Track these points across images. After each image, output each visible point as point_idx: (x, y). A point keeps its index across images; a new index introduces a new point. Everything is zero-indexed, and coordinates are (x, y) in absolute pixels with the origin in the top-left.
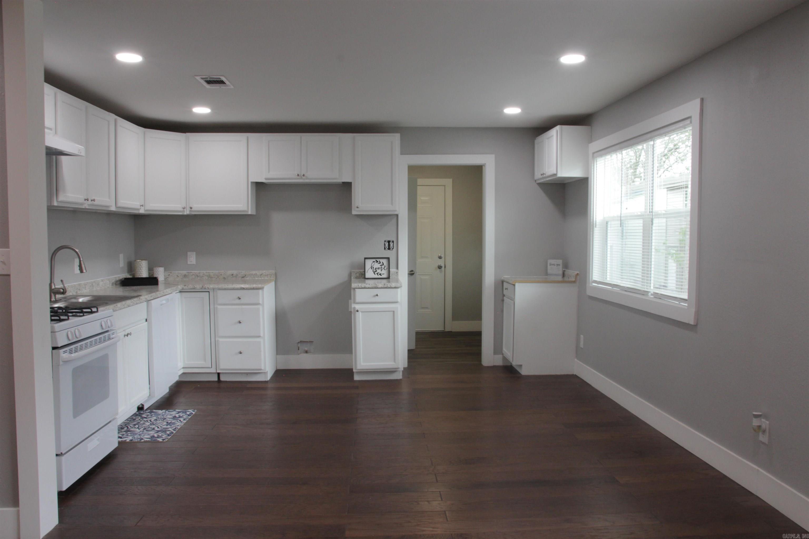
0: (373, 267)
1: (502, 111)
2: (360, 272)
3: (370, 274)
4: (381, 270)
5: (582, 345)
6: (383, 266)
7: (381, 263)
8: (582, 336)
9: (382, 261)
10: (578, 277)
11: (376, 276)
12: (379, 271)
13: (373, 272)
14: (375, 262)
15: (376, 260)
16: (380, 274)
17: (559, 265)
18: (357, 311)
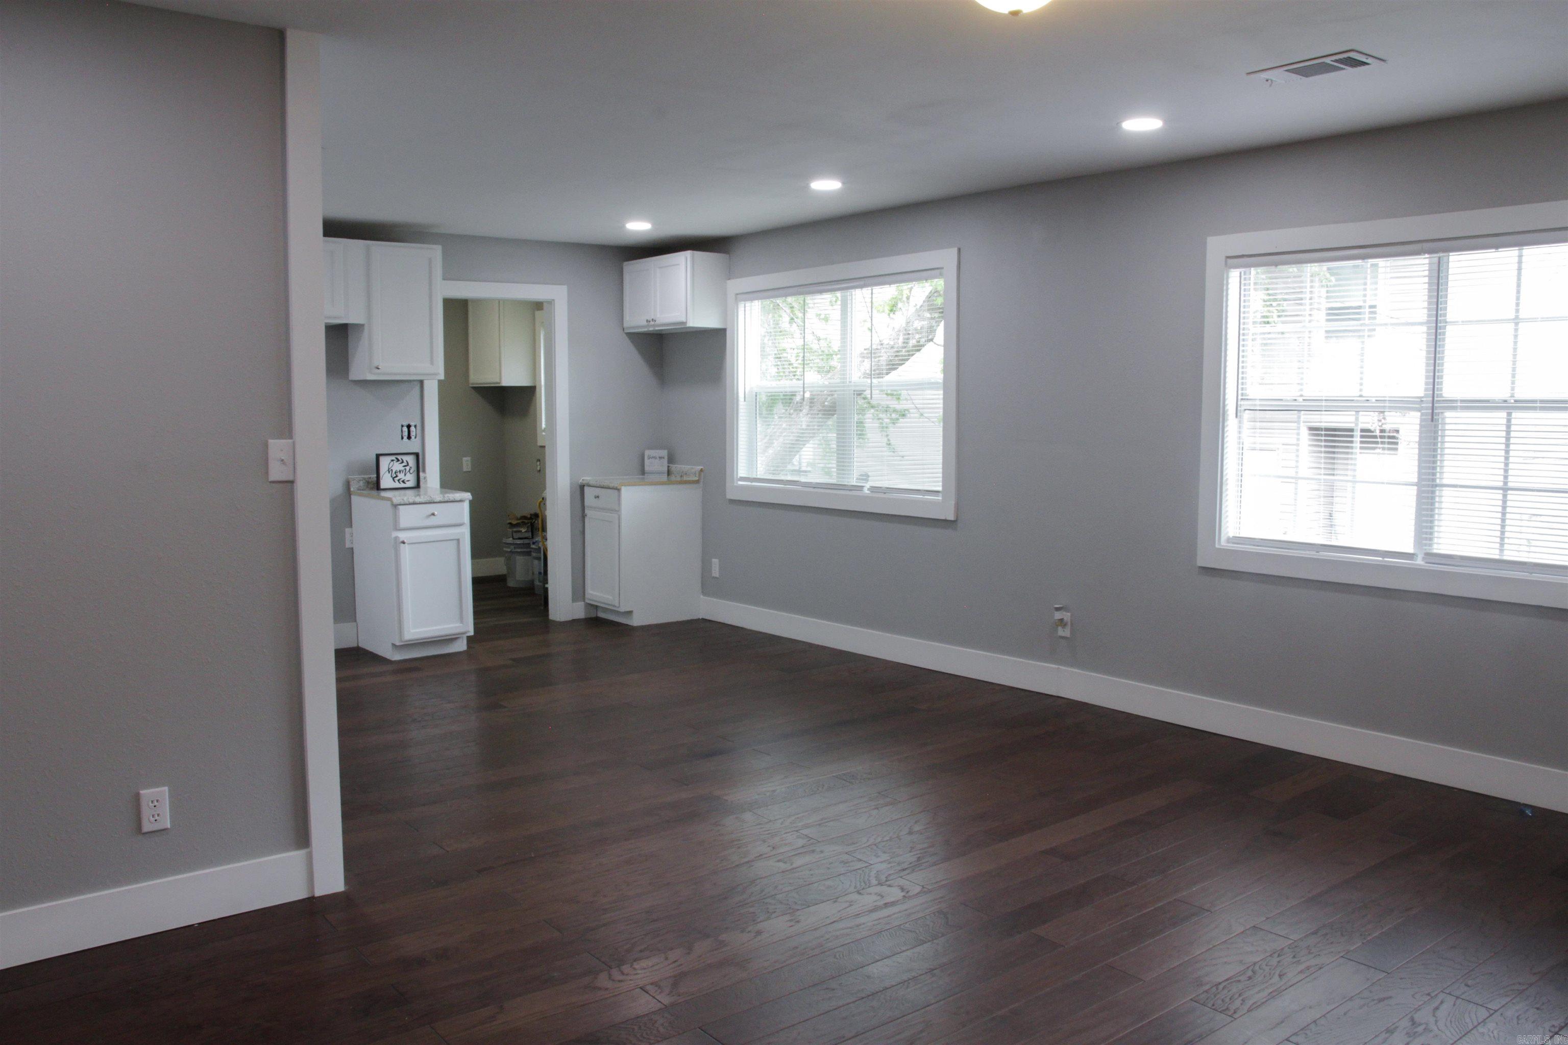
0: (392, 470)
1: (624, 226)
2: (364, 479)
3: (386, 481)
4: (405, 475)
5: (716, 572)
6: (408, 468)
7: (405, 461)
8: (715, 561)
9: (405, 458)
10: (702, 474)
11: (397, 485)
12: (401, 476)
13: (392, 479)
14: (394, 461)
15: (396, 458)
16: (403, 482)
17: (664, 458)
18: (403, 543)
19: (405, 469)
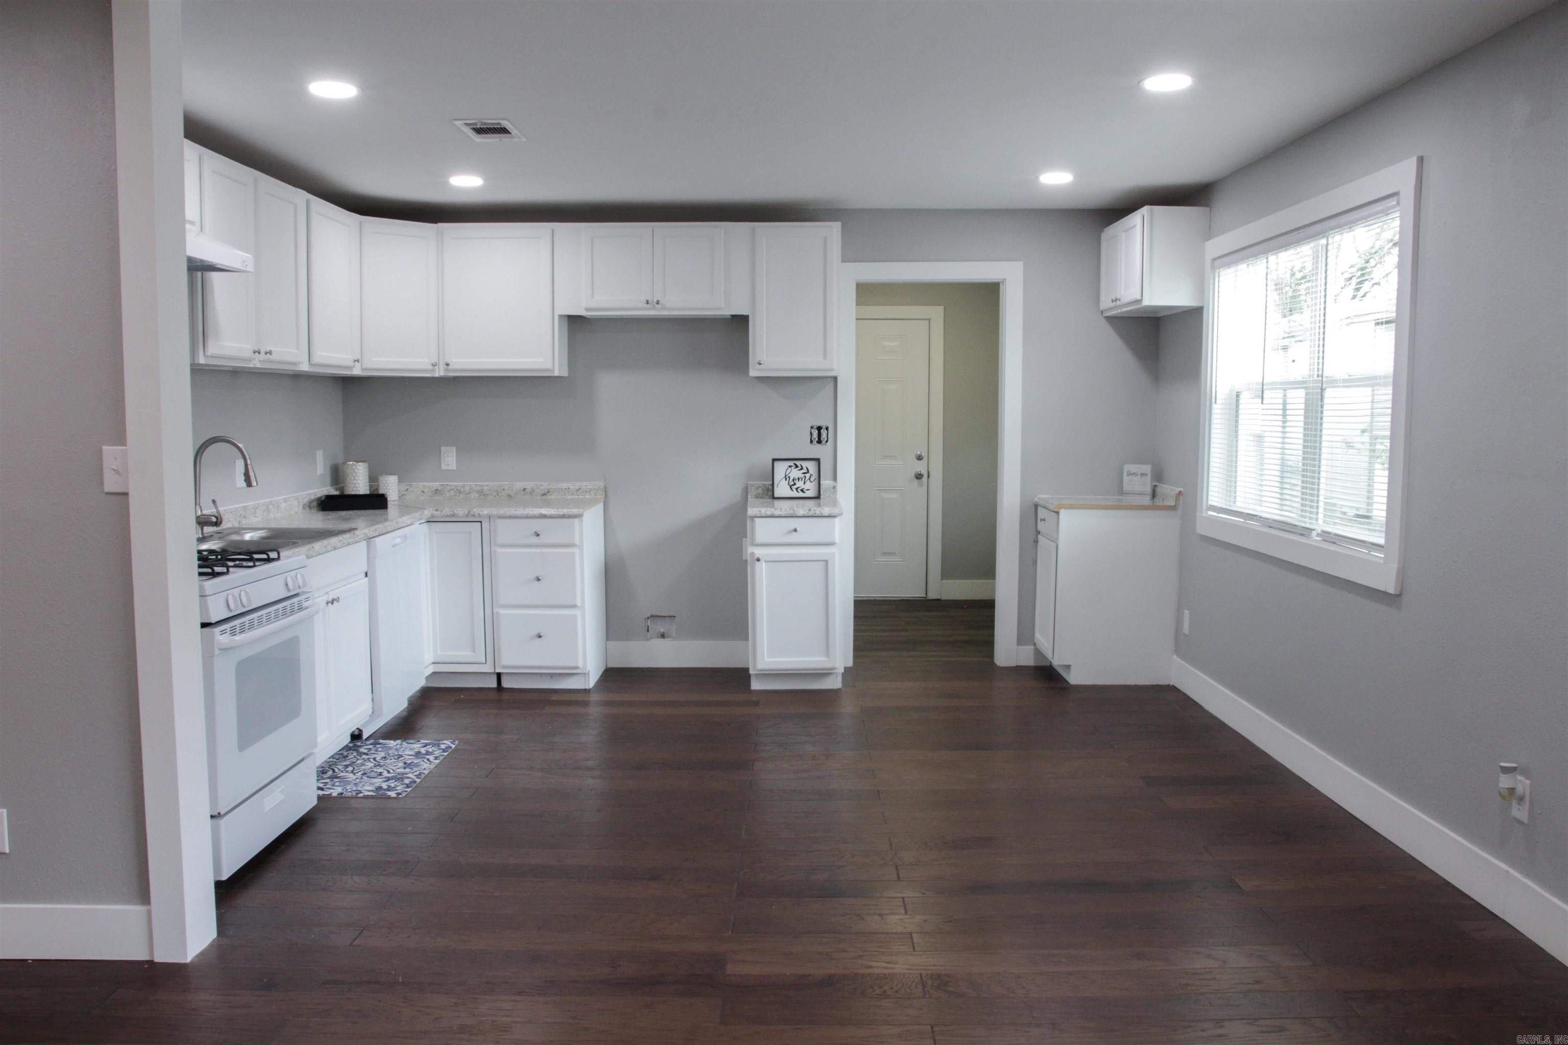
0: (789, 477)
1: (1037, 178)
2: (764, 485)
3: (782, 489)
4: (804, 483)
5: (1186, 628)
6: (808, 476)
7: (805, 468)
8: (1186, 612)
9: (805, 464)
10: (1181, 497)
11: (795, 494)
12: (800, 484)
13: (789, 487)
14: (793, 468)
15: (795, 464)
16: (802, 490)
18: (758, 560)
19: (805, 477)
